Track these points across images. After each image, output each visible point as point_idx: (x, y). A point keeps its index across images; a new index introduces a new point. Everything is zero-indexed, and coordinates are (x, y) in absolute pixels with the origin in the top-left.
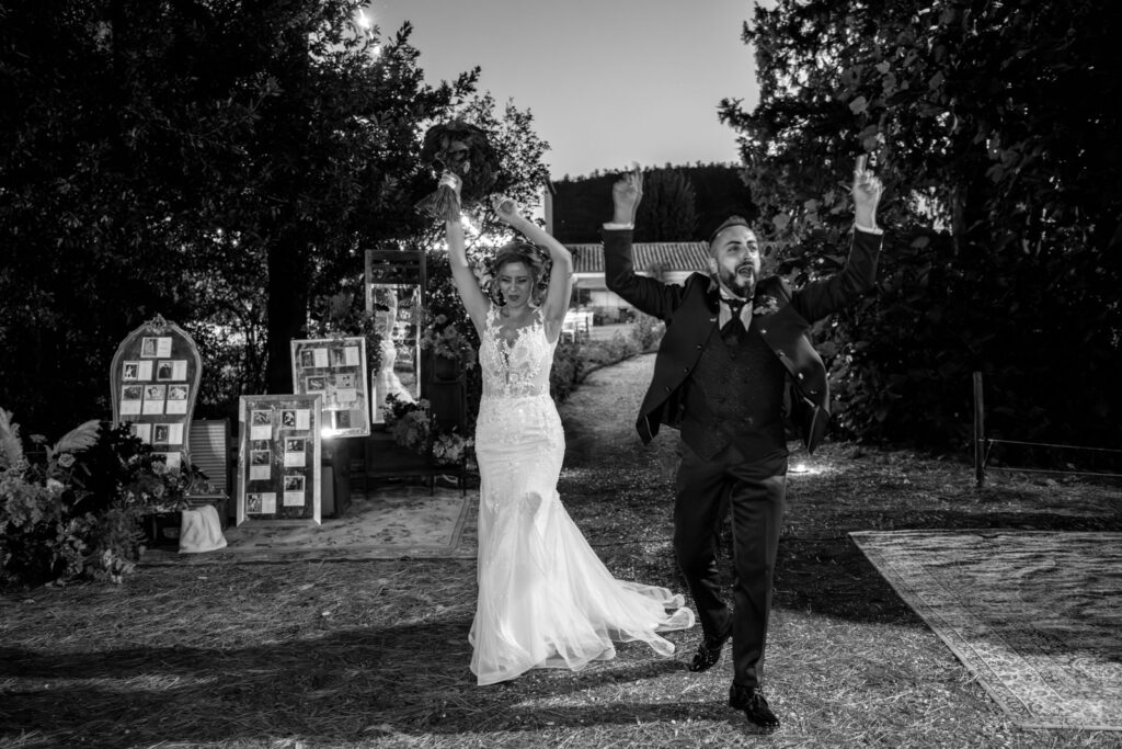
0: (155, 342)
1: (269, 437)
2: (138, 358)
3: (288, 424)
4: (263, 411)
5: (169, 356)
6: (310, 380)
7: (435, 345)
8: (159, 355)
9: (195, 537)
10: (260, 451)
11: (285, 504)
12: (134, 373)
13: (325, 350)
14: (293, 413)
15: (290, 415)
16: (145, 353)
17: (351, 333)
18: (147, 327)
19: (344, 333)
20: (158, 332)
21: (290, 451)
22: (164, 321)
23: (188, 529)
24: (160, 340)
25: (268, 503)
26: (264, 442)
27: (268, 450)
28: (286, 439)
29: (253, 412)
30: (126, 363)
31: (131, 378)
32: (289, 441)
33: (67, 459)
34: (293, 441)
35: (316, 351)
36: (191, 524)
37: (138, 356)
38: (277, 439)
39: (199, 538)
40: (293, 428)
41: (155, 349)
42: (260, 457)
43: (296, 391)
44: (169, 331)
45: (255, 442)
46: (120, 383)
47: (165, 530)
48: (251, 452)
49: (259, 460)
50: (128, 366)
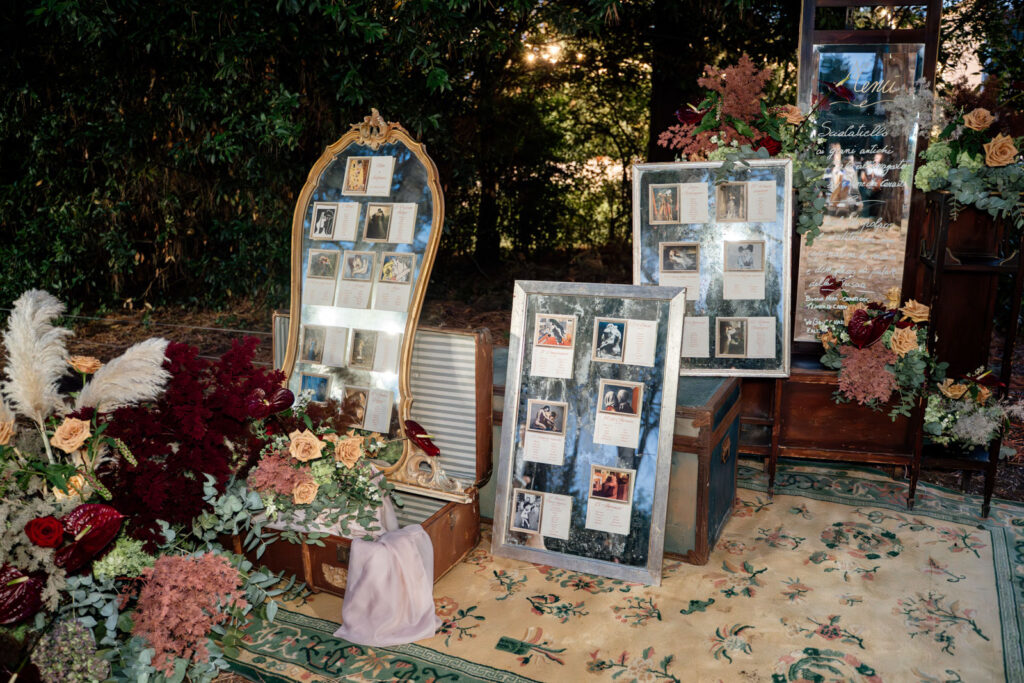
0: (366, 165)
1: (568, 375)
2: (338, 196)
3: (609, 349)
4: (559, 317)
5: (386, 193)
6: (667, 250)
7: (957, 182)
8: (371, 192)
9: (371, 607)
10: (547, 402)
11: (589, 525)
12: (329, 227)
13: (702, 186)
14: (621, 328)
15: (614, 331)
16: (349, 187)
17: (763, 150)
18: (356, 135)
19: (747, 149)
20: (374, 146)
21: (606, 409)
22: (382, 124)
23: (359, 584)
24: (375, 160)
25: (555, 516)
26: (557, 385)
27: (561, 403)
28: (602, 383)
29: (538, 317)
30: (318, 206)
31: (324, 236)
32: (608, 388)
33: (73, 432)
34: (615, 389)
35: (684, 188)
36: (365, 572)
37: (339, 191)
38: (582, 379)
39: (378, 609)
40: (617, 360)
41: (365, 181)
42: (547, 415)
43: (638, 277)
44: (391, 142)
45: (538, 381)
46: (307, 243)
47: (325, 568)
48: (530, 402)
49: (543, 420)
50: (320, 211)
